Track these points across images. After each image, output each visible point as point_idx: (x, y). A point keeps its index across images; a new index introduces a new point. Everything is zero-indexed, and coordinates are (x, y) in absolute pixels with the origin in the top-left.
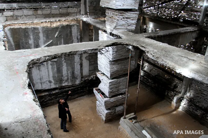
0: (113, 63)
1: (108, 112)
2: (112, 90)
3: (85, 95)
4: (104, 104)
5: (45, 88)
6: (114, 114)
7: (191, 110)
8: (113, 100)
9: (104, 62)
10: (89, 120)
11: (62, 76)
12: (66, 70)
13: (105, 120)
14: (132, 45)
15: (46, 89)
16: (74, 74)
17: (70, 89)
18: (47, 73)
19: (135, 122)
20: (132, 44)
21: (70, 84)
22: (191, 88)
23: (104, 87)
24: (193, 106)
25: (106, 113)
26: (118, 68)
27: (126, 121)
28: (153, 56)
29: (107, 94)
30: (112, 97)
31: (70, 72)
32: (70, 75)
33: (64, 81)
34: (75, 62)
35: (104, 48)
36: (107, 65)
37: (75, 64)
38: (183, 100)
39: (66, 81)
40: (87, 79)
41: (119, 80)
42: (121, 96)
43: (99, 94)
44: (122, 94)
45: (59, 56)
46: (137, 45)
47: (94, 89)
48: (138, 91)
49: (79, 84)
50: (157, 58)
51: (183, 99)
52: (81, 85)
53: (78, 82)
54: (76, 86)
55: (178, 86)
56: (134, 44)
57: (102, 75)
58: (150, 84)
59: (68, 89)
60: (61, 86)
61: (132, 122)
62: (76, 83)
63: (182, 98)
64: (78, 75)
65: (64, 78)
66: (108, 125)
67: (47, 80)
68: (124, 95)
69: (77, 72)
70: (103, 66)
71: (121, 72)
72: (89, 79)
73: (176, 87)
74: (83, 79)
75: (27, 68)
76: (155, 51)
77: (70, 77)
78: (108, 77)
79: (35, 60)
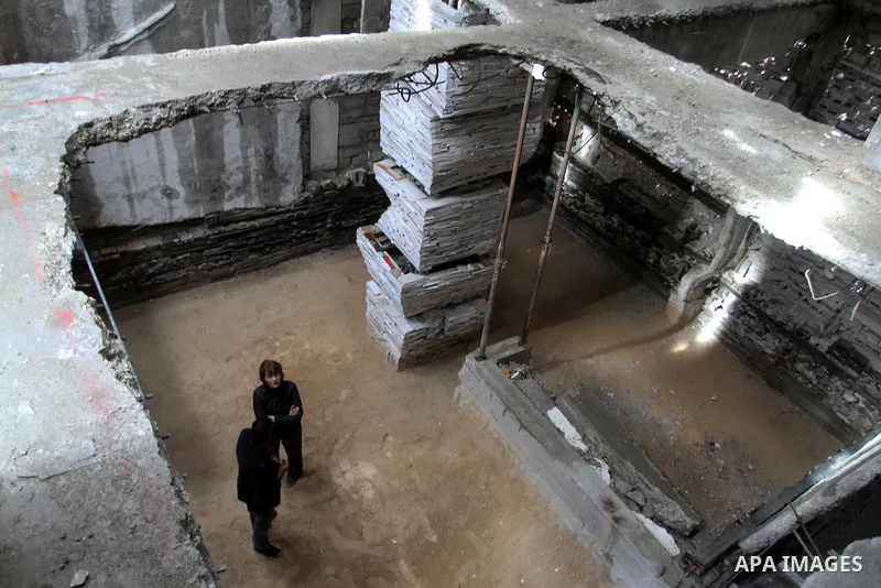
0: (447, 127)
1: (414, 331)
2: (434, 243)
3: (317, 250)
4: (398, 299)
5: (149, 219)
6: (437, 335)
7: (742, 332)
8: (436, 281)
9: (406, 121)
10: (333, 355)
11: (222, 168)
12: (238, 141)
13: (400, 360)
14: (543, 63)
15: (152, 223)
16: (273, 162)
17: (256, 223)
18: (154, 155)
19: (523, 376)
20: (543, 58)
21: (255, 203)
22: (755, 246)
23: (404, 228)
24: (751, 317)
25: (405, 332)
26: (469, 152)
27: (485, 371)
28: (640, 127)
29: (415, 258)
30: (436, 269)
31: (257, 152)
32: (254, 165)
33: (230, 192)
34: (279, 111)
35: (418, 69)
36: (419, 136)
37: (280, 116)
38: (713, 292)
39: (238, 189)
40: (327, 185)
41: (467, 201)
42: (470, 267)
43: (379, 255)
44: (474, 259)
45: (212, 104)
46: (570, 65)
47: (360, 232)
48: (543, 254)
49: (295, 205)
50: (654, 135)
51: (714, 288)
52: (303, 209)
53: (289, 196)
54: (280, 213)
55: (701, 233)
56: (553, 59)
57: (397, 173)
58: (591, 215)
59: (248, 225)
60: (218, 212)
61: (510, 373)
62: (281, 199)
63: (714, 282)
64: (290, 166)
65: (228, 178)
66: (410, 378)
67: (155, 183)
68: (483, 264)
69: (287, 153)
70: (402, 137)
71: (482, 170)
72: (339, 186)
73: (693, 234)
74: (313, 185)
75: (61, 170)
76: (649, 99)
77: (257, 175)
78: (421, 187)
79: (99, 125)
